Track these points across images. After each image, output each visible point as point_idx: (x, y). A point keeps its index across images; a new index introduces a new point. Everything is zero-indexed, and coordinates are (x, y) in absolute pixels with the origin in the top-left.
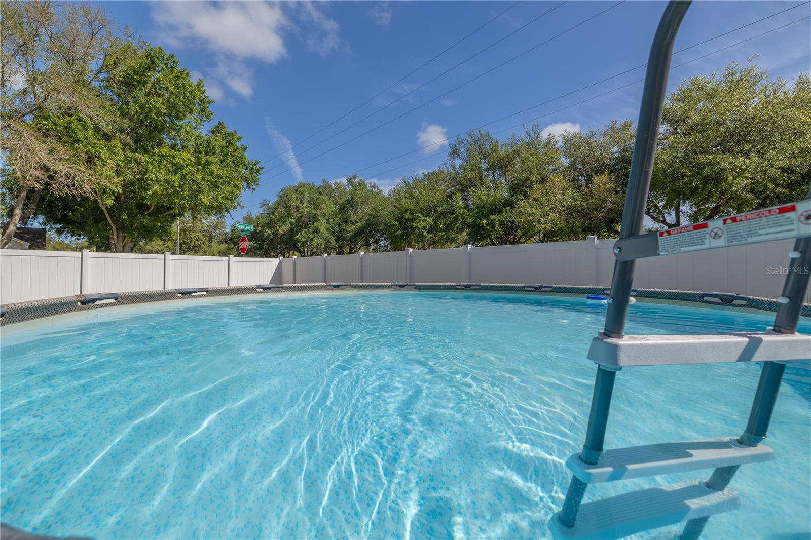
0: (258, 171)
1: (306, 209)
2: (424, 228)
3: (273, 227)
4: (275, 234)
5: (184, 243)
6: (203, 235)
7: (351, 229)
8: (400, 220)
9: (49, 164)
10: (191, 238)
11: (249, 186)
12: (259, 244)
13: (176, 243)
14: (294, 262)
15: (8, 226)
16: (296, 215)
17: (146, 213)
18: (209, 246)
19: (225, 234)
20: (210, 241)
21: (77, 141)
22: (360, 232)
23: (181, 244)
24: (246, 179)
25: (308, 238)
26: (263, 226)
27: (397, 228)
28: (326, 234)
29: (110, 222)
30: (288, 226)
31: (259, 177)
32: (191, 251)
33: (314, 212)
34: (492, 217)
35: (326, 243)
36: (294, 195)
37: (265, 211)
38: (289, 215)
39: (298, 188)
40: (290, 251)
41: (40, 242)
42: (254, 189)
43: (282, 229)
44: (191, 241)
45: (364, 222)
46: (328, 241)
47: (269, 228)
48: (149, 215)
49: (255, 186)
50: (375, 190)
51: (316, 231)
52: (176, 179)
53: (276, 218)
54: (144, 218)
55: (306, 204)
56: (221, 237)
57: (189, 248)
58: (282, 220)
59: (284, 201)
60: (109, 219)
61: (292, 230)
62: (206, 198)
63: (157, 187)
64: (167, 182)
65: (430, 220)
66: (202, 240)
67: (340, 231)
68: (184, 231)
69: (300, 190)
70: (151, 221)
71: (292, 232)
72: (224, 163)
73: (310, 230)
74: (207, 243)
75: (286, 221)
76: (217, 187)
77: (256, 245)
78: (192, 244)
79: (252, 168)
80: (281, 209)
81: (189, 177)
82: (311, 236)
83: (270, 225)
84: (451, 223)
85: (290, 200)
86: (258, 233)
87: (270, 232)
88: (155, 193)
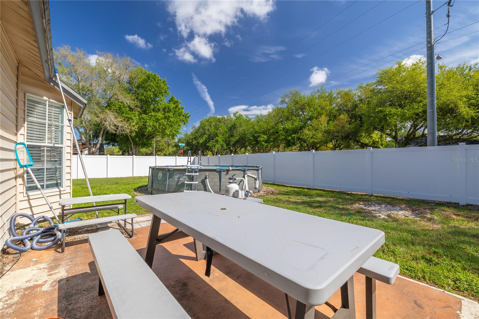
0: (188, 117)
1: (212, 130)
2: (263, 141)
3: (197, 140)
4: (198, 143)
5: (157, 148)
6: (165, 143)
7: (233, 140)
8: (254, 136)
9: (116, 123)
10: (160, 145)
11: (184, 124)
12: (191, 148)
13: (153, 148)
14: (208, 158)
15: (97, 144)
16: (208, 133)
17: (145, 137)
18: (168, 149)
19: (175, 143)
20: (168, 146)
21: (123, 113)
22: (237, 142)
23: (155, 148)
24: (183, 121)
25: (213, 144)
26: (192, 140)
27: (252, 141)
28: (222, 143)
29: (131, 142)
30: (204, 138)
31: (189, 119)
32: (160, 151)
33: (216, 131)
34: (293, 136)
35: (222, 147)
36: (207, 123)
37: (194, 130)
38: (205, 134)
39: (209, 120)
40: (207, 150)
41: (102, 149)
42: (187, 125)
43: (201, 141)
44: (160, 147)
45: (239, 137)
46: (222, 146)
47: (195, 140)
48: (145, 138)
49: (187, 123)
50: (248, 119)
51: (217, 141)
52: (157, 125)
53: (198, 135)
54: (144, 139)
55: (213, 128)
56: (173, 145)
57: (159, 150)
58: (201, 136)
59: (202, 126)
60: (131, 140)
61: (206, 141)
62: (168, 132)
63: (150, 129)
64: (153, 125)
65: (265, 137)
66: (164, 146)
67: (229, 141)
68: (157, 142)
69: (210, 120)
70: (146, 141)
71: (206, 142)
72: (175, 115)
73: (214, 141)
74: (167, 147)
75: (203, 137)
76: (172, 126)
77: (189, 148)
78: (160, 148)
79: (186, 116)
80: (201, 130)
81: (162, 124)
82: (215, 144)
83: (195, 138)
84: (277, 138)
85: (205, 126)
86: (190, 143)
87: (195, 142)
88: (149, 131)
